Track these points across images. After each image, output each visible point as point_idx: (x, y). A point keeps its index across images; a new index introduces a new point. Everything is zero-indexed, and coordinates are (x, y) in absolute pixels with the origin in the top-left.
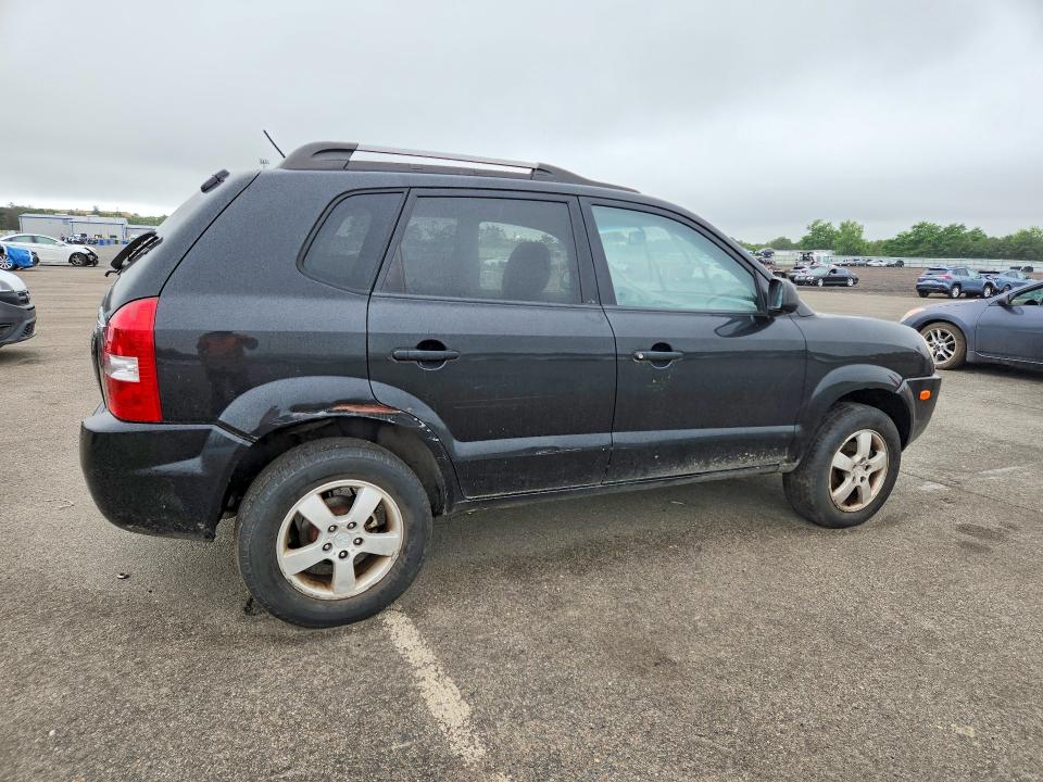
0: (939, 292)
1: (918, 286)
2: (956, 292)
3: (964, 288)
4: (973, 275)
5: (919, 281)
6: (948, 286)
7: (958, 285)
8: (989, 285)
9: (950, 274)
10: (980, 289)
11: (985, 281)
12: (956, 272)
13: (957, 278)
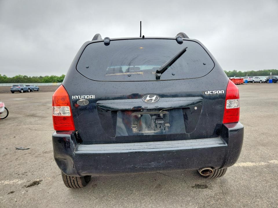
0: (17, 91)
1: (11, 90)
2: (22, 91)
3: (24, 90)
4: (25, 86)
5: (11, 89)
6: (20, 90)
7: (22, 89)
8: (29, 89)
9: (19, 86)
10: (27, 90)
11: (28, 88)
12: (21, 86)
13: (21, 87)
